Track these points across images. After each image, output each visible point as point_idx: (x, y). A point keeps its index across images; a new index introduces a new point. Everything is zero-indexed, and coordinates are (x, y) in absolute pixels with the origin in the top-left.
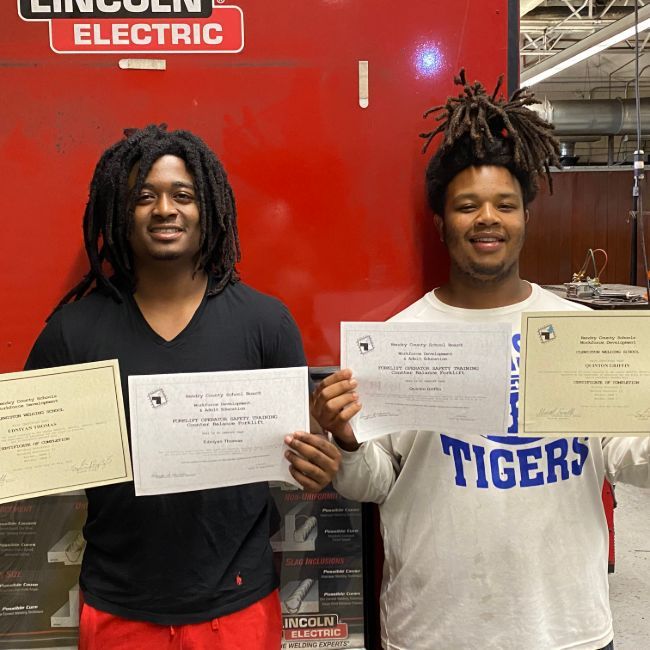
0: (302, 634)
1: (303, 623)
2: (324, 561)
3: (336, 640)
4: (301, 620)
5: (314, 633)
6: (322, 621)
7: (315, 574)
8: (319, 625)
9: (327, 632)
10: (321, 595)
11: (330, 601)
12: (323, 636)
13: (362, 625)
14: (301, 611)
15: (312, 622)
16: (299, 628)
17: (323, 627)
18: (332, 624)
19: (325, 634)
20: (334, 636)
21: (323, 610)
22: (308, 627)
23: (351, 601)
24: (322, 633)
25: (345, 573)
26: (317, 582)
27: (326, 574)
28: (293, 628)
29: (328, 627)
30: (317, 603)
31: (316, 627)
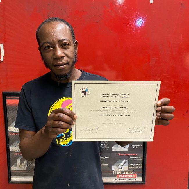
0: (122, 176)
1: (123, 173)
2: (131, 154)
3: (133, 179)
4: (122, 172)
5: (126, 176)
6: (129, 173)
7: (127, 158)
8: (128, 174)
9: (130, 176)
10: (129, 165)
11: (132, 167)
12: (129, 177)
13: (142, 174)
14: (122, 169)
15: (126, 173)
16: (122, 174)
17: (129, 174)
18: (132, 174)
19: (130, 177)
20: (132, 177)
21: (129, 169)
22: (124, 174)
23: (138, 167)
24: (129, 176)
25: (137, 158)
26: (128, 160)
27: (131, 158)
28: (120, 174)
29: (131, 174)
30: (128, 167)
31: (127, 174)
